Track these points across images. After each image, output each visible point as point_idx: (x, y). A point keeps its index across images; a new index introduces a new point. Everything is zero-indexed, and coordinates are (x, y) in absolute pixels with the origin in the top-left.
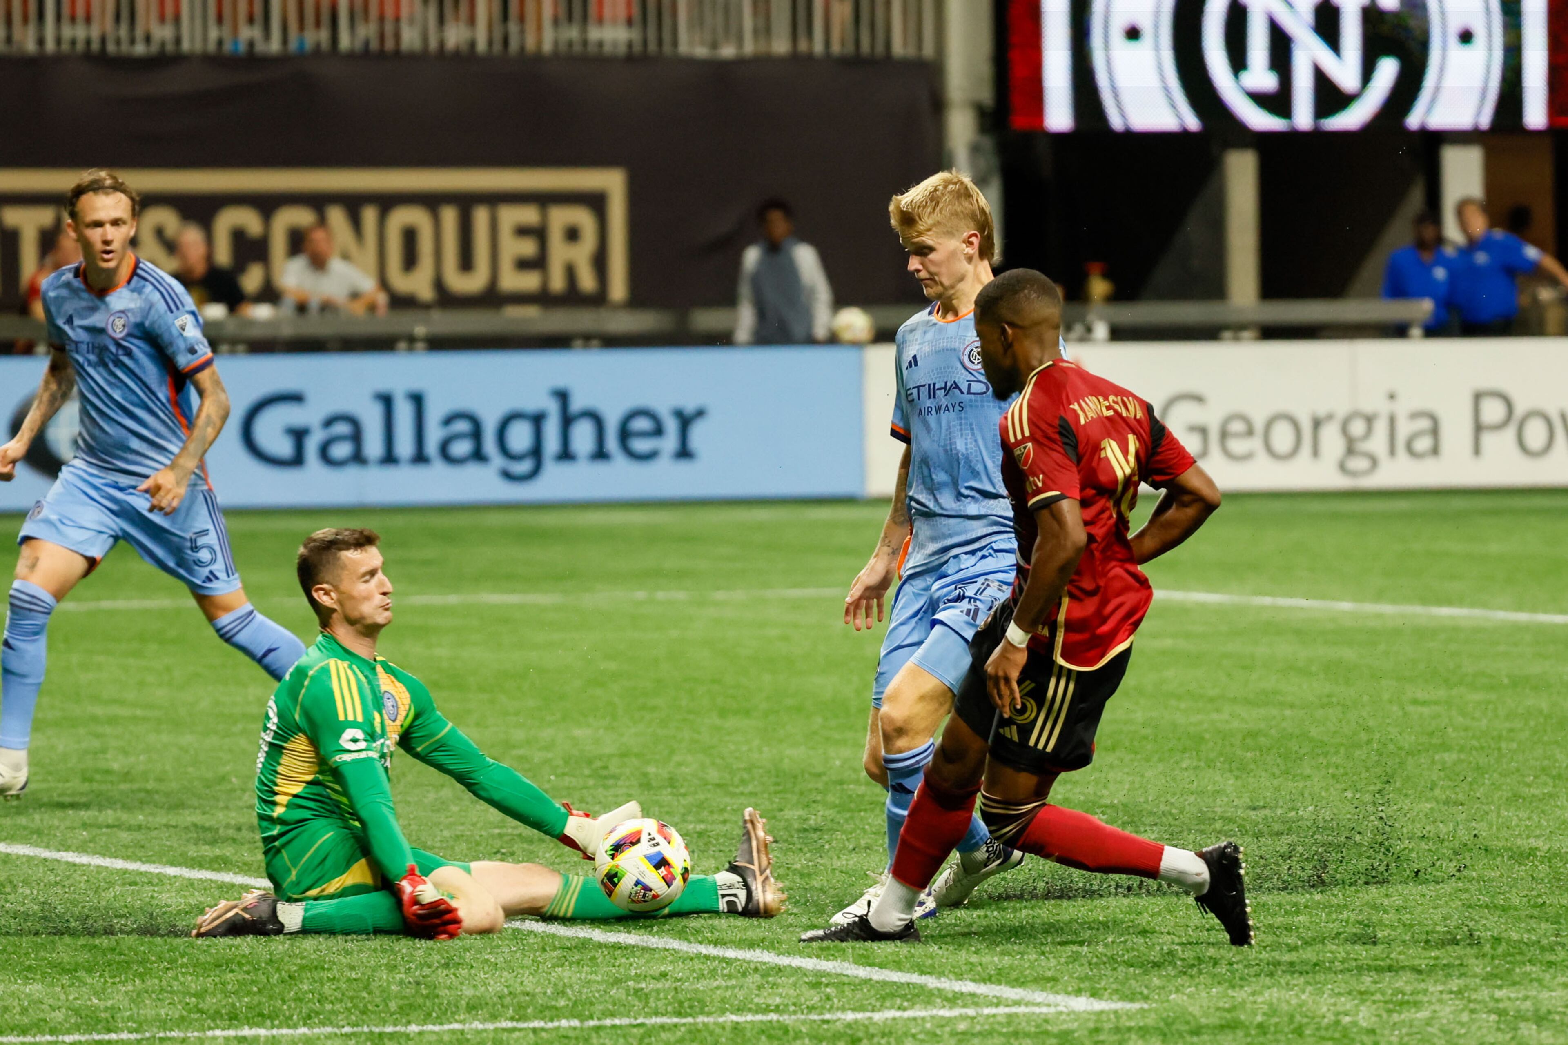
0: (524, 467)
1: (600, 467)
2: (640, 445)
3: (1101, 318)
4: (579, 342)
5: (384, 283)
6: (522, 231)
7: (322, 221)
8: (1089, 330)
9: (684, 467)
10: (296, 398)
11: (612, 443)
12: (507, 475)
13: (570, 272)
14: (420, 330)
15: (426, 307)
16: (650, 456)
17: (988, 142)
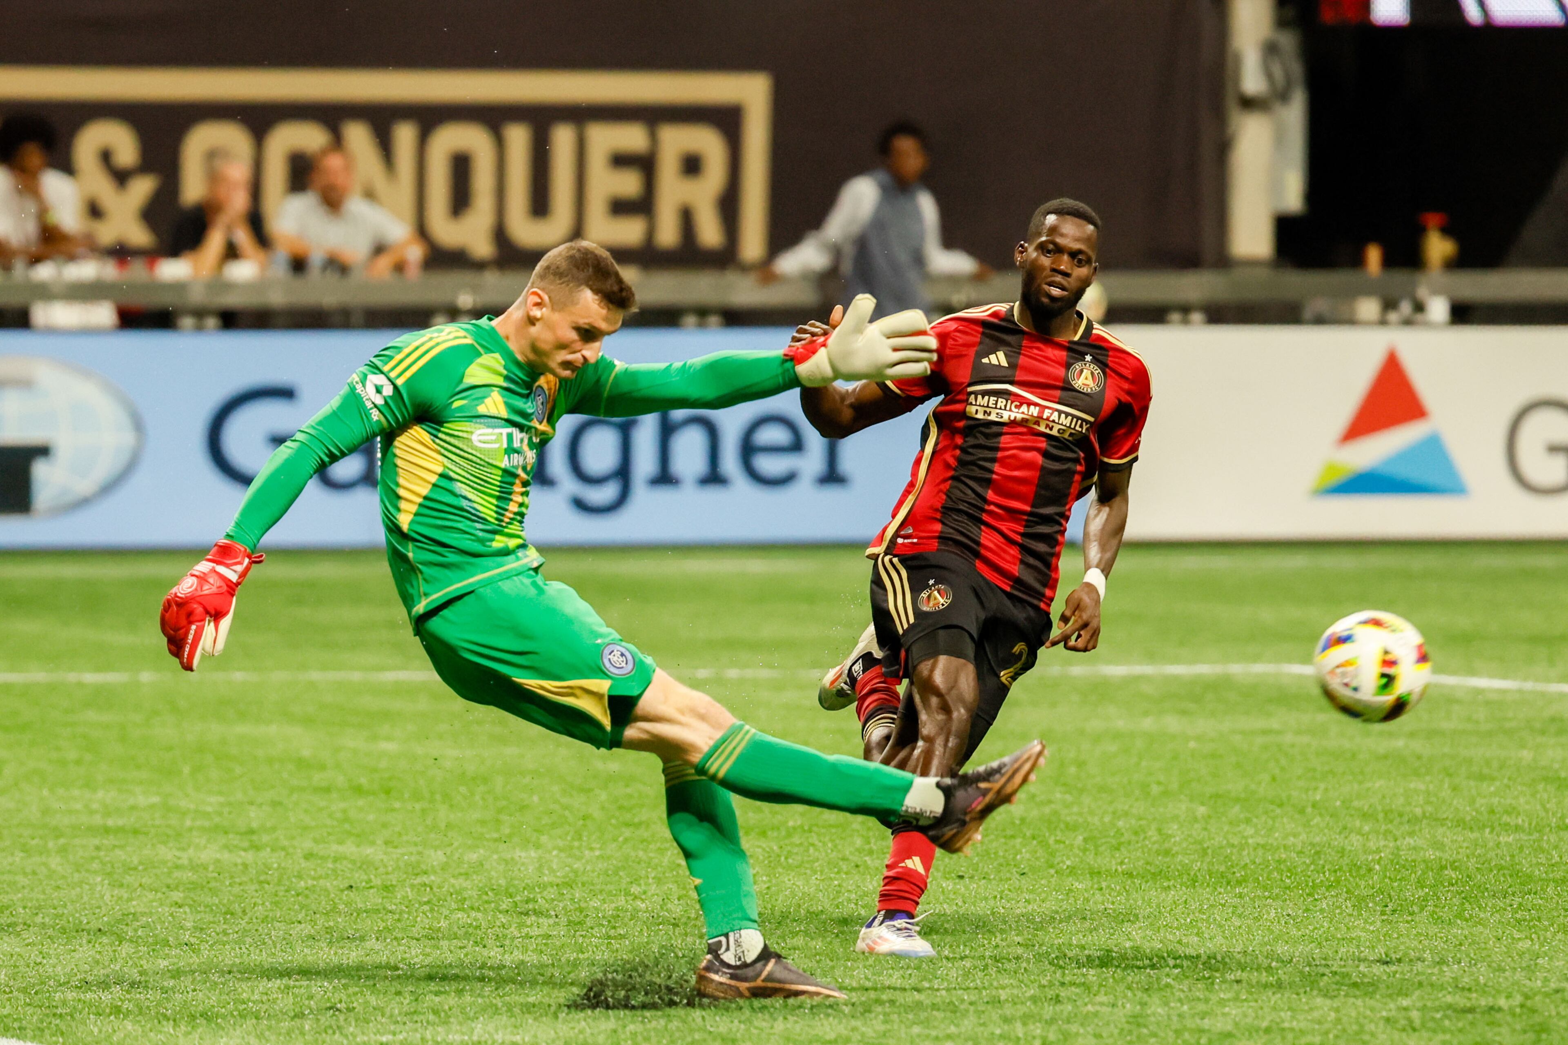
0: (606, 494)
1: (713, 495)
2: (767, 465)
3: (1436, 292)
4: (690, 320)
5: (422, 231)
6: (621, 161)
7: (337, 142)
8: (1419, 307)
9: (832, 494)
10: (285, 393)
11: (730, 463)
12: (580, 505)
13: (687, 217)
14: (465, 300)
15: (479, 266)
16: (786, 480)
17: (1288, 41)
